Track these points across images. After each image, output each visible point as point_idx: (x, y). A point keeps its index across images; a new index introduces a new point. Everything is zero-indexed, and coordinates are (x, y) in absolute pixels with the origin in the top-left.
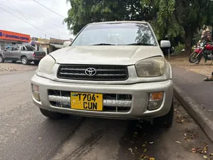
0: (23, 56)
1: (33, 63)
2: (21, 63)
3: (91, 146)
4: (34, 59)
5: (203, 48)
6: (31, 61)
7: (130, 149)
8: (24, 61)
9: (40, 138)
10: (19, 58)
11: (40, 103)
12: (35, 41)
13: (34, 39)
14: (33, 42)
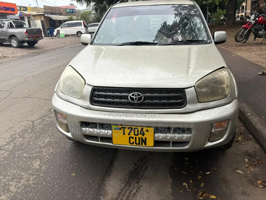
0: (12, 36)
1: (26, 44)
2: (10, 46)
3: (138, 182)
4: (27, 39)
5: (253, 22)
6: (24, 42)
7: (184, 184)
8: (14, 43)
9: (73, 174)
10: (7, 38)
11: (69, 135)
12: (24, 12)
13: (22, 9)
14: (21, 14)
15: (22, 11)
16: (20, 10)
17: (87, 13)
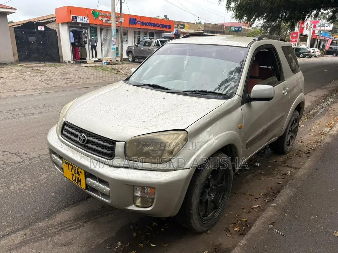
12: (180, 29)
13: (180, 26)
14: (177, 32)
15: (179, 28)
16: (177, 27)
17: (257, 32)
